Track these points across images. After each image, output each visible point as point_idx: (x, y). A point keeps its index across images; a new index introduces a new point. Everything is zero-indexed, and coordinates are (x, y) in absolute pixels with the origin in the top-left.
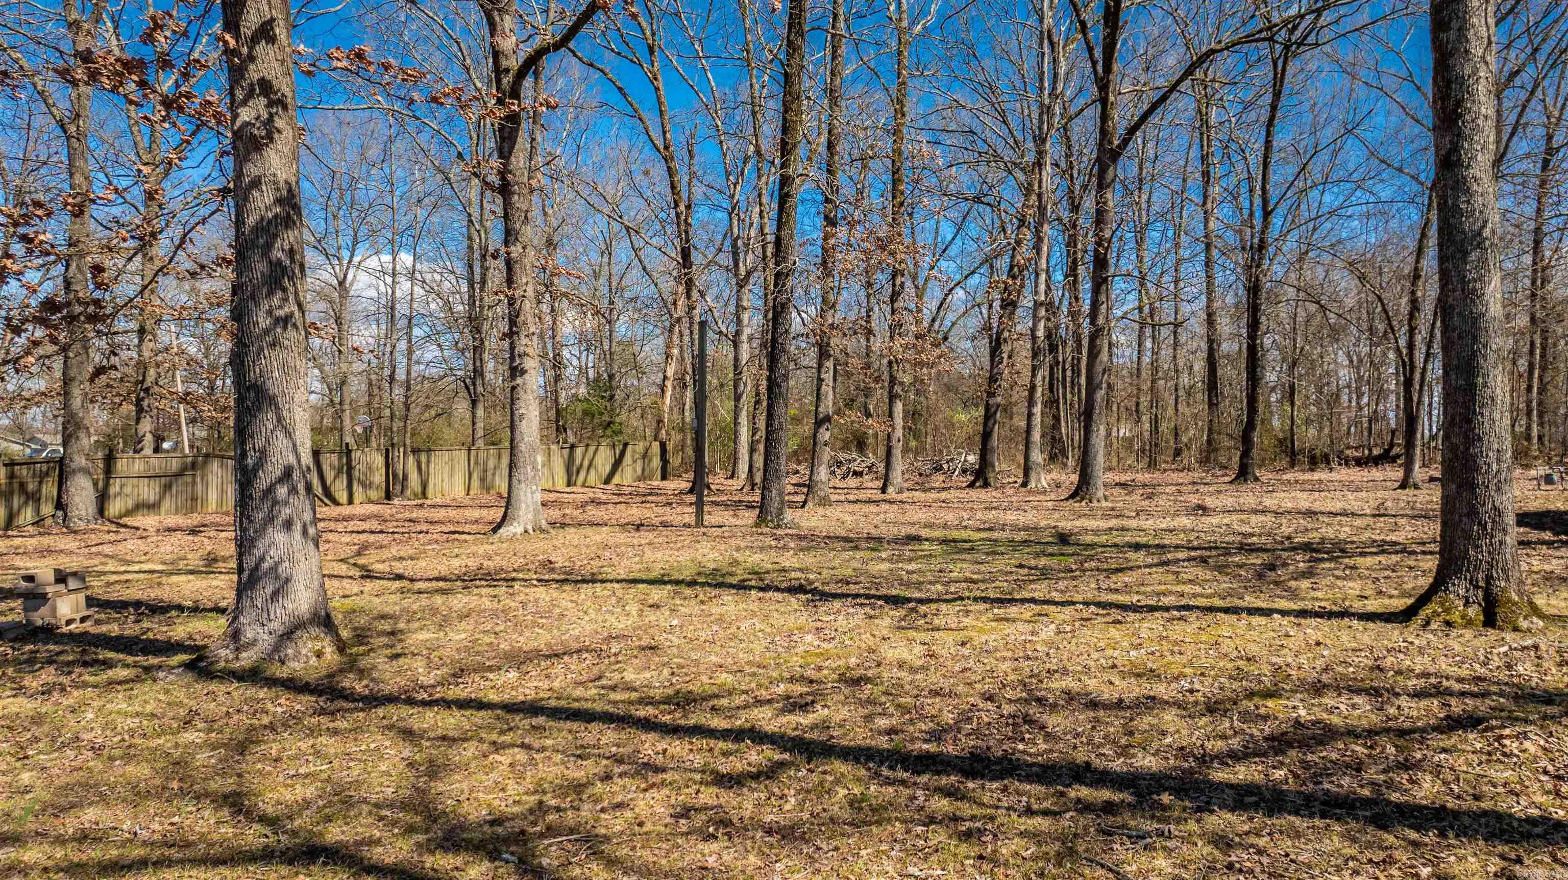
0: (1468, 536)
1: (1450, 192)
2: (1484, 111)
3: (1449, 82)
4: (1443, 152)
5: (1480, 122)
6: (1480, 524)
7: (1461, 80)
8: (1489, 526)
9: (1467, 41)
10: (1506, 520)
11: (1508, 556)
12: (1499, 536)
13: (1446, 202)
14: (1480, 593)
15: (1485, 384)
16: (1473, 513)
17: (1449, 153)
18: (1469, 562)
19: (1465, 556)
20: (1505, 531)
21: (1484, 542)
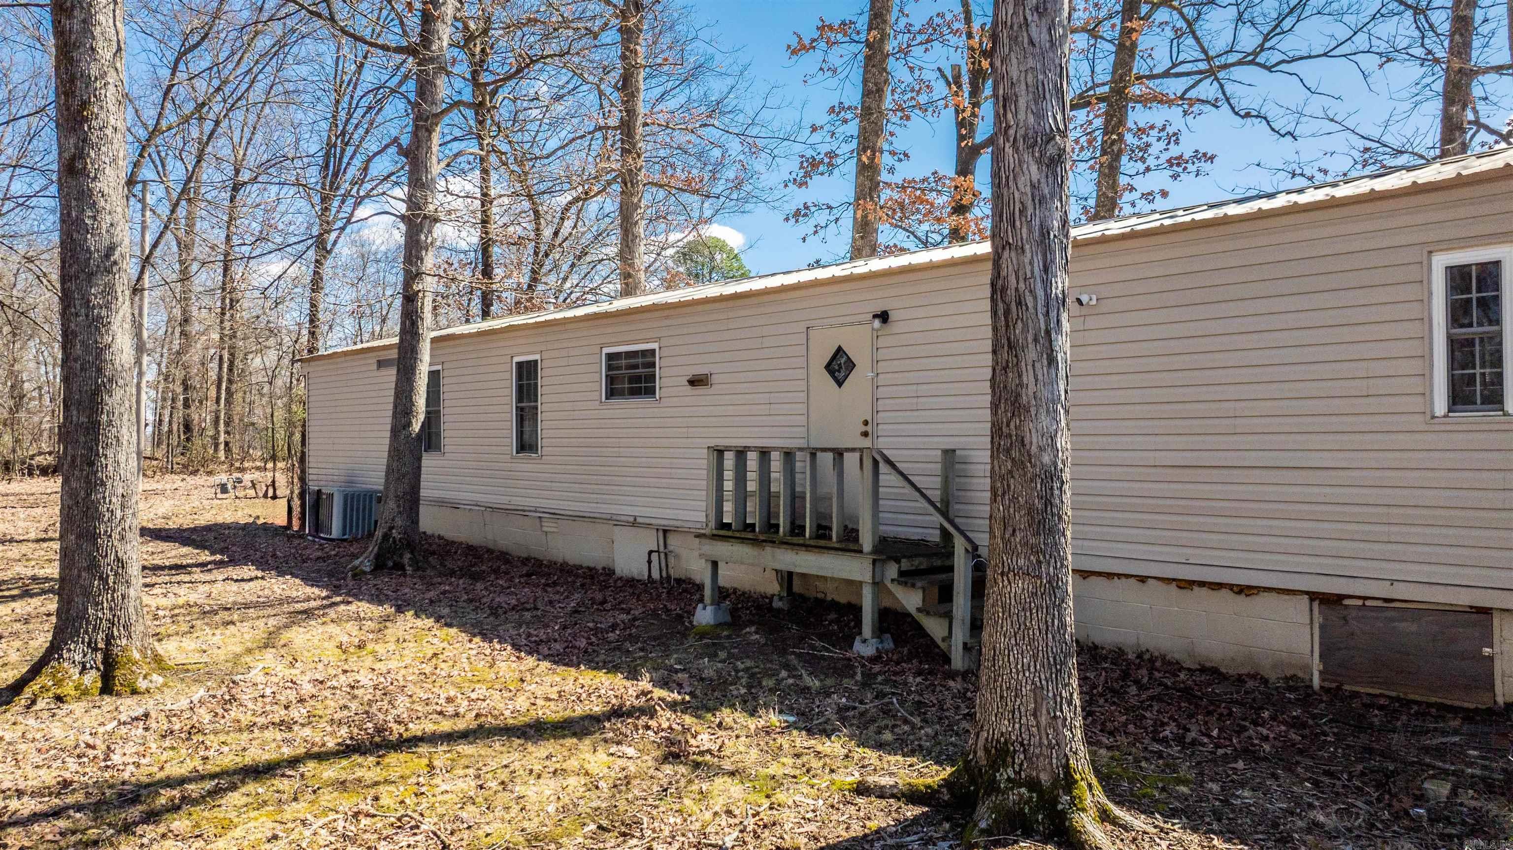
0: (87, 593)
1: (74, 203)
2: (112, 121)
3: (72, 80)
4: (66, 155)
5: (109, 131)
6: (101, 578)
7: (88, 81)
8: (111, 580)
9: (94, 38)
10: (130, 571)
11: (131, 610)
12: (122, 589)
13: (69, 214)
14: (100, 656)
15: (110, 423)
16: (93, 566)
17: (73, 159)
18: (88, 622)
19: (83, 616)
20: (128, 583)
21: (105, 599)
